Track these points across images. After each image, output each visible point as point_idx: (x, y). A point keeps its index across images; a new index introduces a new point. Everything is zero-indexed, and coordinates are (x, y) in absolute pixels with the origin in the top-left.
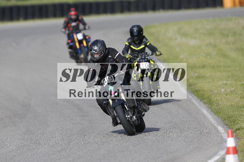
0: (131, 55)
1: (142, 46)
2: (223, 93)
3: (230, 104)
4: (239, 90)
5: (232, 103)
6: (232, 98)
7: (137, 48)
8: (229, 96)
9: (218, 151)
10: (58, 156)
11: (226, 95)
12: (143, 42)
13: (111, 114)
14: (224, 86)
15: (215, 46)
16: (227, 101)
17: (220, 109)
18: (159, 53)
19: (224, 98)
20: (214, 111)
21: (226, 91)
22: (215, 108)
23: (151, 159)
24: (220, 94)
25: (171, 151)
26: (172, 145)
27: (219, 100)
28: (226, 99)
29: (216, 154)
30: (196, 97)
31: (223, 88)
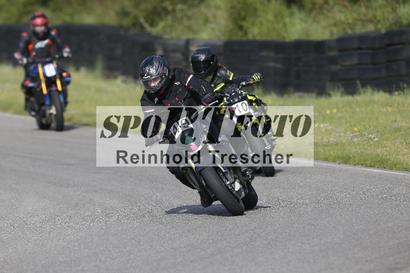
1: (221, 86)
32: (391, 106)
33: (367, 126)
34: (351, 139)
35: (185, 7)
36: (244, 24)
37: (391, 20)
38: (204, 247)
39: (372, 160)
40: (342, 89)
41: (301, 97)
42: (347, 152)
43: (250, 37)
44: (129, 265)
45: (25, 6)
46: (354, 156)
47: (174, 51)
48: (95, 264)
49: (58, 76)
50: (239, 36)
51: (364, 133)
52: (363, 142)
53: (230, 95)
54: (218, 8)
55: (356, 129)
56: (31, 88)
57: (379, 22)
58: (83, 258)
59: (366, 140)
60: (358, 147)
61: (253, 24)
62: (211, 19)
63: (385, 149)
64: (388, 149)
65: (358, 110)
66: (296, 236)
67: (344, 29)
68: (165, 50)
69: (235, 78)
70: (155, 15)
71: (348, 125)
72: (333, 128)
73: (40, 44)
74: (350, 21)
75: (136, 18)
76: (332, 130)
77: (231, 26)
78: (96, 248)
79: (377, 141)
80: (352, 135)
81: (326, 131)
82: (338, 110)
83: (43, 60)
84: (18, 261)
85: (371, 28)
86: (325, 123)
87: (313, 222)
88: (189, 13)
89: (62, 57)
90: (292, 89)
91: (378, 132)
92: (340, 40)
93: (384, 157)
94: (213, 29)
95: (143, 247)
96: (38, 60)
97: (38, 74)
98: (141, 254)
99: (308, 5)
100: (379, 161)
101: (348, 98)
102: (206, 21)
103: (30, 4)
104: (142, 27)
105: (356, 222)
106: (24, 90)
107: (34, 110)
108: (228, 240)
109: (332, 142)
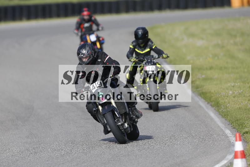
0: (137, 59)
1: (148, 50)
2: (231, 95)
3: (238, 107)
4: (247, 92)
5: (240, 106)
6: (240, 101)
7: (142, 51)
8: (236, 99)
9: (226, 156)
10: (62, 160)
11: (234, 98)
12: (149, 45)
13: (101, 121)
14: (232, 88)
15: (223, 47)
16: (235, 104)
17: (227, 112)
18: (166, 56)
19: (232, 100)
20: (221, 113)
21: (233, 93)
22: (222, 110)
23: (157, 163)
24: (227, 97)
25: (178, 156)
26: (179, 149)
27: (227, 102)
28: (233, 101)
29: (223, 158)
30: (203, 100)
31: (231, 90)
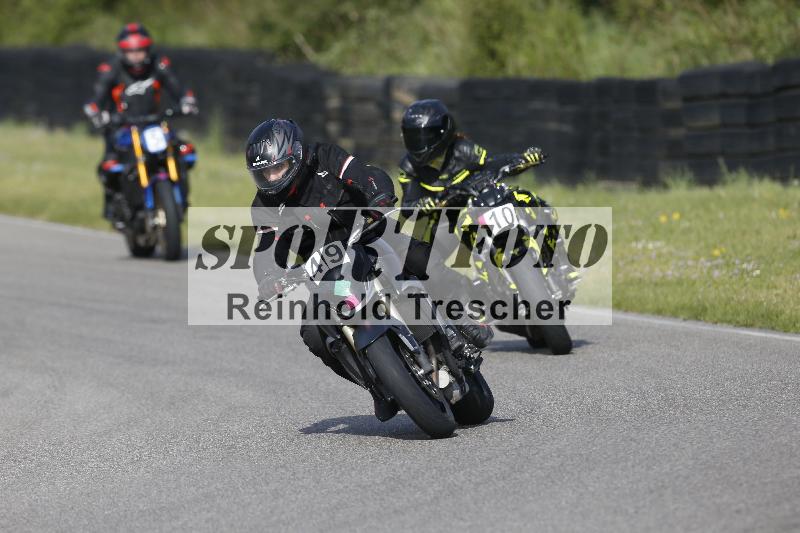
1: (462, 176)
32: (786, 207)
33: (740, 247)
34: (708, 273)
35: (383, 14)
36: (499, 47)
37: (785, 39)
38: (421, 483)
39: (748, 312)
40: (690, 175)
41: (610, 190)
42: (700, 297)
43: (510, 72)
44: (275, 518)
45: (71, 10)
46: (713, 306)
47: (363, 99)
48: (209, 515)
49: (171, 151)
50: (488, 71)
51: (733, 260)
52: (731, 277)
53: (480, 192)
54: (447, 15)
55: (716, 252)
56: (118, 174)
57: (761, 43)
58: (186, 506)
59: (736, 275)
60: (721, 288)
61: (516, 47)
62: (435, 38)
63: (775, 292)
64: (780, 291)
65: (721, 215)
66: (600, 461)
67: (694, 58)
68: (345, 97)
69: (490, 160)
70: (325, 29)
71: (702, 244)
72: (672, 249)
73: (138, 88)
74: (706, 41)
75: (288, 34)
76: (671, 254)
77: (473, 50)
78: (209, 485)
79: (758, 276)
80: (709, 264)
81: (659, 256)
82: (682, 215)
83: (141, 119)
84: (59, 510)
85: (746, 55)
86: (658, 240)
87: (633, 435)
88: (392, 25)
89: (179, 114)
90: (592, 175)
91: (760, 257)
92: (686, 79)
93: (772, 307)
94: (438, 57)
95: (301, 483)
96: (131, 119)
97: (131, 146)
98: (299, 496)
99: (624, 11)
100: (763, 316)
101: (703, 192)
102: (425, 40)
103: (82, 7)
104: (299, 53)
105: (718, 435)
106: (104, 178)
107: (122, 219)
108: (468, 470)
109: (669, 278)
